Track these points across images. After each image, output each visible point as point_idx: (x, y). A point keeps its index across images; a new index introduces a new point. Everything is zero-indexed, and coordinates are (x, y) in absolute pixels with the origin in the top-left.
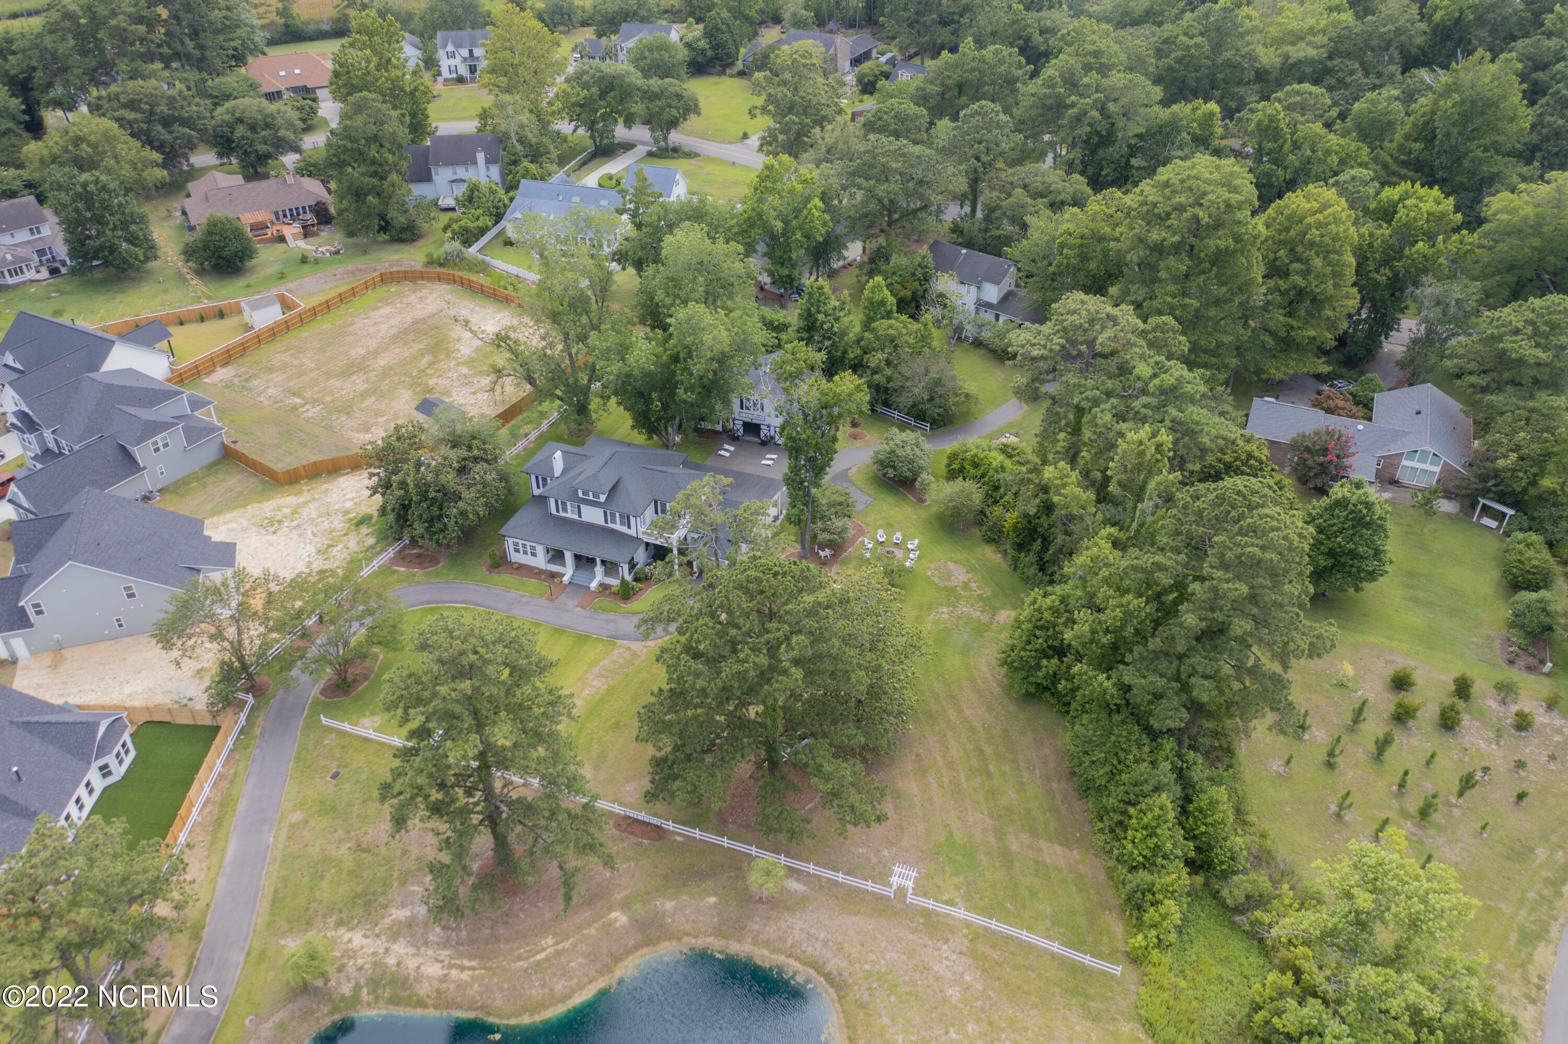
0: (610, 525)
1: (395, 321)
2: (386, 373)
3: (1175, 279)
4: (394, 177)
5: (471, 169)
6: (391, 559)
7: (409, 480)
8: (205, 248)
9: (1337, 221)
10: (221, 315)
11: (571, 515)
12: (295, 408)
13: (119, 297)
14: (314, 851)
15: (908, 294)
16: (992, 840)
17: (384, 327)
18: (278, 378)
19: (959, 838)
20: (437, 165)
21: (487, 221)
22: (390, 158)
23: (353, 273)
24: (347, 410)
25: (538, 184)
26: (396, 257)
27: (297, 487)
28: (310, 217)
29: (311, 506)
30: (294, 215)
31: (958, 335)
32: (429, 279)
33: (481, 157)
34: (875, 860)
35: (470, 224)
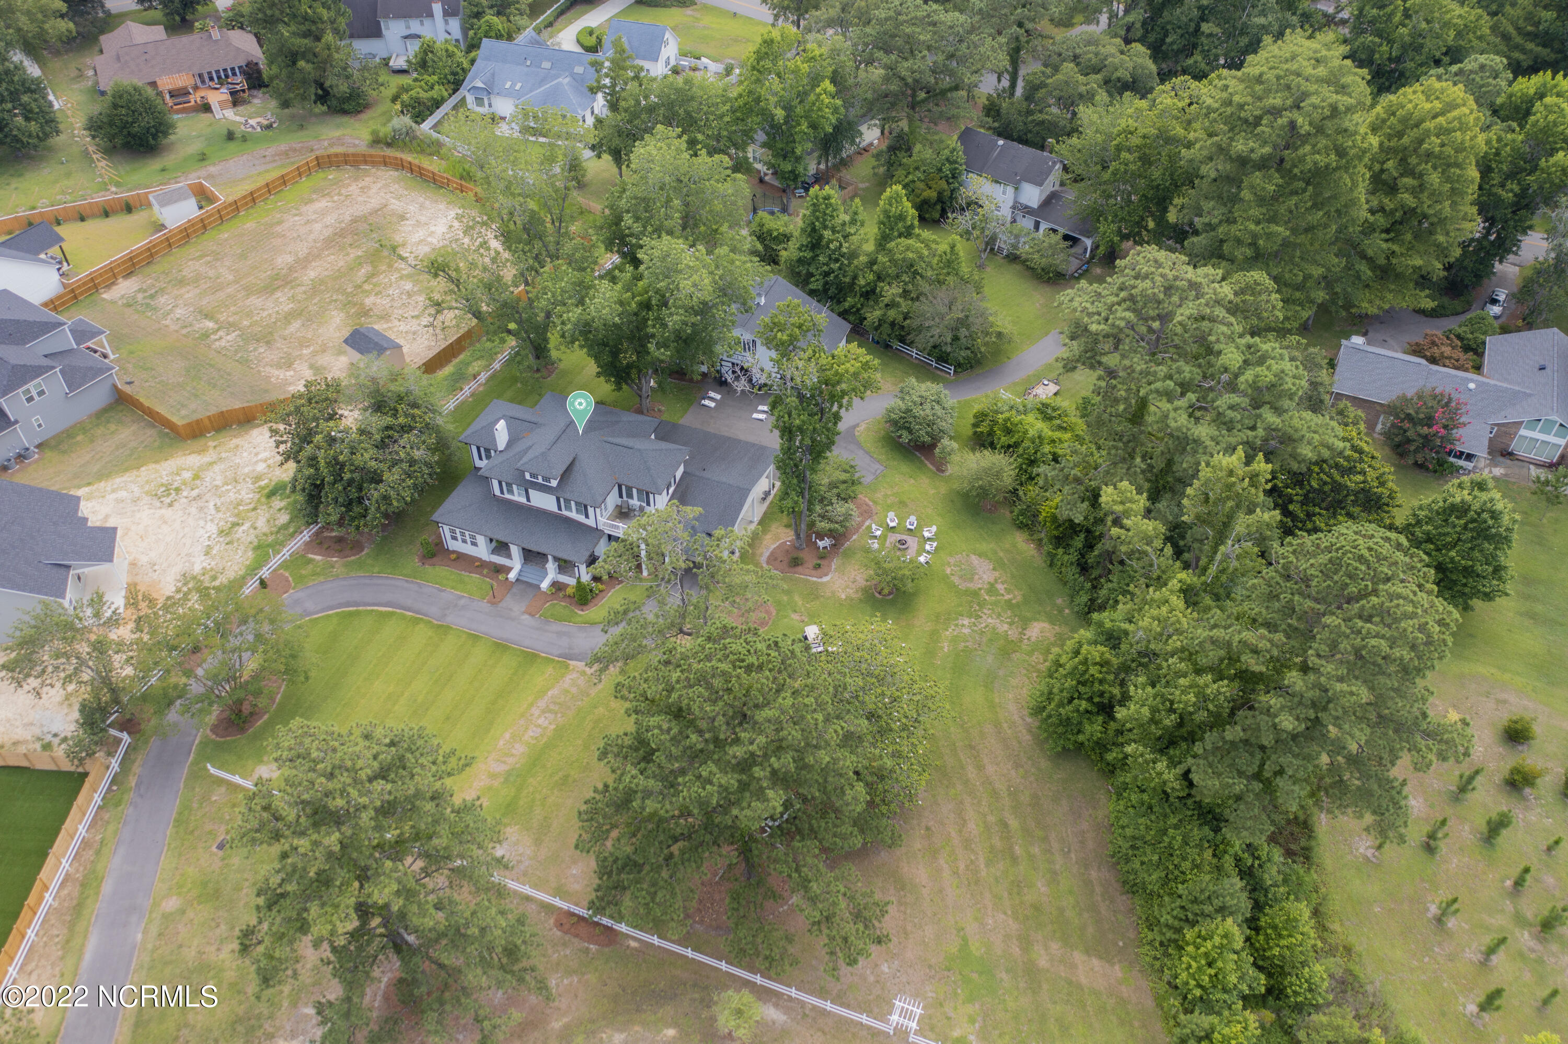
0: (565, 513)
1: (330, 219)
2: (316, 288)
3: (1261, 201)
4: (329, 37)
5: (427, 22)
6: (307, 544)
7: (321, 454)
8: (111, 124)
9: (1463, 128)
10: (129, 209)
11: (518, 497)
12: (206, 335)
13: (15, 183)
14: (190, 954)
15: (932, 194)
16: (1016, 950)
17: (317, 227)
18: (189, 294)
19: (976, 948)
20: (386, 17)
21: (439, 91)
22: (325, 14)
23: (286, 154)
24: (266, 338)
25: (502, 45)
26: (337, 133)
27: (202, 441)
28: (240, 81)
29: (217, 468)
30: (221, 78)
31: (990, 246)
32: (374, 163)
33: (437, 8)
34: (872, 979)
35: (423, 95)
